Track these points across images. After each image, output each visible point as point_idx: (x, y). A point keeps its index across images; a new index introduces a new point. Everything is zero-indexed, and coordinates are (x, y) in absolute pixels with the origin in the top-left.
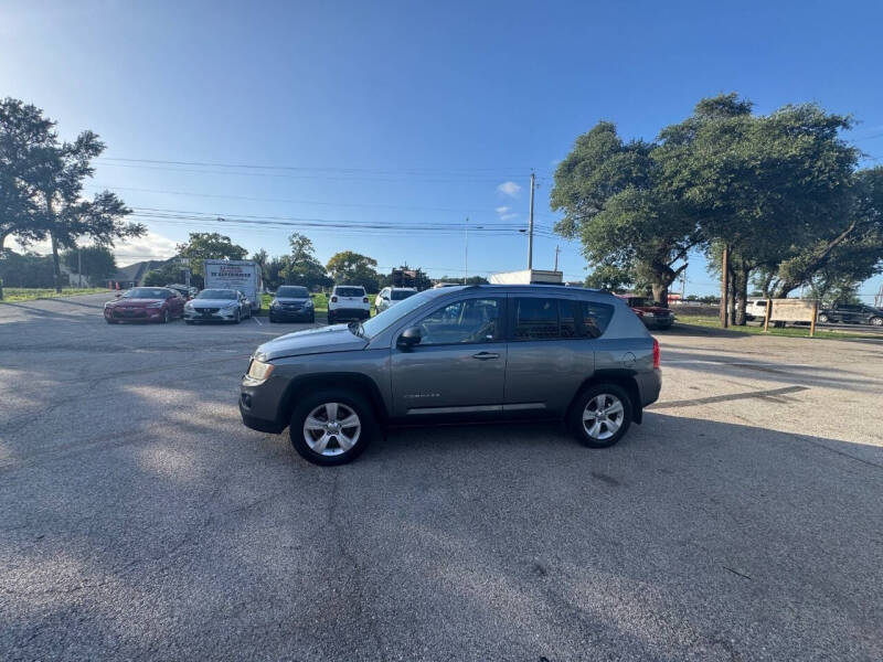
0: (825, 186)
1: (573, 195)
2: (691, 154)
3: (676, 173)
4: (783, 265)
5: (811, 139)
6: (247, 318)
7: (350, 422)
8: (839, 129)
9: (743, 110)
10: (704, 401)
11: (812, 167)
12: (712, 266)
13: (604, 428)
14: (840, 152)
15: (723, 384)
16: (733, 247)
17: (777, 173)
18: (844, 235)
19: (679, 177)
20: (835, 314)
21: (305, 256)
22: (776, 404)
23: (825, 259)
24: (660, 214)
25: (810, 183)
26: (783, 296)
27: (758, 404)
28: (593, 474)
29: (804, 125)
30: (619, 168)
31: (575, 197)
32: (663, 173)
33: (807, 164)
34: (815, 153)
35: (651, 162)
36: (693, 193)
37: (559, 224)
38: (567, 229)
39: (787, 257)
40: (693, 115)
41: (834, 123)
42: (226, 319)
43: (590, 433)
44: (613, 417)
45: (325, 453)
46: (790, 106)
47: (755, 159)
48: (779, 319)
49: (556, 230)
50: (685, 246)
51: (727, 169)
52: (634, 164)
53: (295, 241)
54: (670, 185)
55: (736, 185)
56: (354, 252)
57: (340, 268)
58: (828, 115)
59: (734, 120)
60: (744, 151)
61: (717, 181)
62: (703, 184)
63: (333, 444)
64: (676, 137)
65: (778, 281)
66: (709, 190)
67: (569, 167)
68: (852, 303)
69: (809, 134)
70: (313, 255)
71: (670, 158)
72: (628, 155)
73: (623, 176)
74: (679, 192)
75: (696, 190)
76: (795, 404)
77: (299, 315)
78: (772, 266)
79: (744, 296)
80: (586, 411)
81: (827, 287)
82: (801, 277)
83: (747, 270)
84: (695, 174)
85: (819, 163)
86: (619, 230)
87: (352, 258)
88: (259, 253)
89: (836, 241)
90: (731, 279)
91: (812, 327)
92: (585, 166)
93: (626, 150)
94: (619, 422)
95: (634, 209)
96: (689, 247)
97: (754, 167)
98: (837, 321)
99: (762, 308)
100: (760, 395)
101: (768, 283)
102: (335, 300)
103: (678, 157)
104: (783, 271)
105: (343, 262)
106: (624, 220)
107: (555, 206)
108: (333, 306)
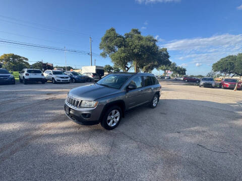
0: (155, 53)
1: (108, 46)
7: (117, 114)
9: (139, 33)
19: (132, 46)
24: (130, 54)
25: (153, 52)
32: (129, 45)
33: (153, 48)
35: (126, 41)
37: (102, 54)
38: (104, 55)
47: (145, 45)
51: (141, 46)
54: (131, 48)
57: (7, 60)
61: (140, 49)
62: (137, 49)
64: (128, 36)
67: (106, 38)
69: (153, 42)
72: (121, 39)
74: (132, 50)
84: (135, 46)
85: (155, 48)
89: (152, 63)
93: (120, 37)
95: (125, 53)
97: (145, 47)
102: (27, 75)
104: (144, 69)
105: (9, 58)
106: (123, 55)
107: (101, 48)
108: (26, 77)
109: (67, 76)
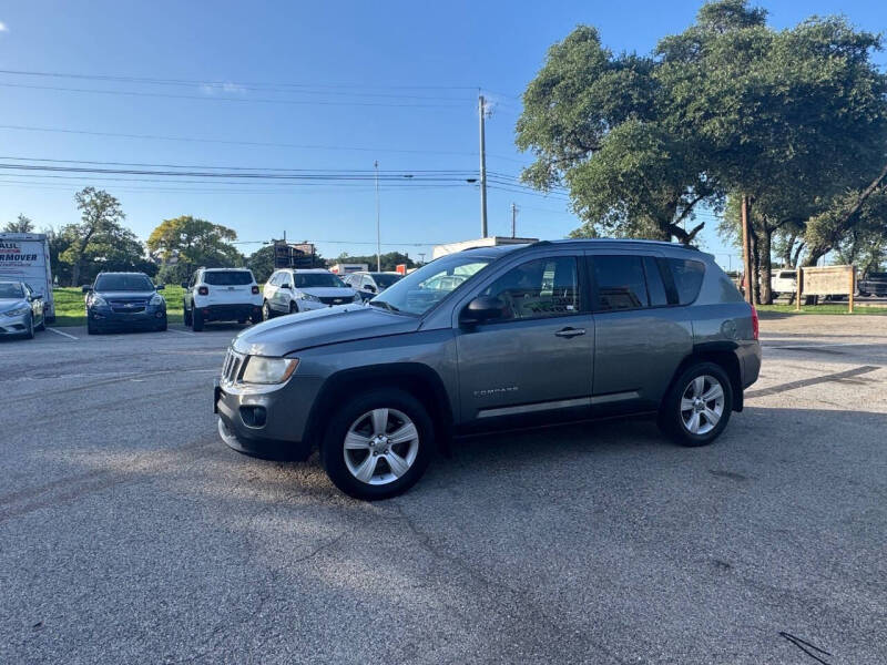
0: (863, 119)
1: (552, 129)
2: (704, 76)
3: (689, 101)
4: (812, 222)
5: (843, 62)
6: (40, 329)
7: (400, 436)
8: (870, 49)
9: (754, 19)
10: (780, 389)
11: (846, 96)
12: (723, 227)
13: (703, 420)
14: (876, 80)
15: (789, 370)
16: (753, 201)
17: (809, 103)
18: (875, 183)
19: (692, 106)
20: (866, 285)
21: (107, 226)
22: (857, 387)
23: (857, 213)
24: (673, 154)
25: (846, 116)
26: (813, 263)
27: (838, 387)
28: (711, 472)
29: (833, 43)
30: (614, 92)
31: (556, 131)
32: (672, 101)
33: (841, 93)
34: (849, 78)
35: (656, 84)
36: (713, 128)
37: (529, 172)
38: (541, 178)
39: (814, 212)
40: (697, 23)
41: (865, 42)
42: (11, 331)
43: (689, 426)
44: (712, 405)
45: (372, 483)
46: (815, 17)
47: (784, 85)
48: (812, 292)
49: (525, 179)
50: (690, 201)
51: (751, 95)
52: (633, 86)
53: (88, 200)
54: (683, 115)
55: (764, 117)
56: (195, 218)
57: (172, 244)
58: (858, 32)
59: (746, 32)
60: (767, 72)
61: (740, 112)
62: (724, 115)
63: (383, 468)
64: (677, 50)
65: (804, 245)
66: (731, 123)
67: (546, 87)
68: (881, 271)
69: (840, 54)
70: (121, 223)
71: (680, 80)
72: (622, 74)
73: (621, 103)
75: (715, 122)
76: (875, 384)
77: (143, 319)
78: (798, 224)
79: (769, 266)
80: (683, 399)
81: (855, 250)
82: (830, 238)
83: (769, 230)
84: (712, 101)
85: (854, 92)
86: (623, 175)
87: (194, 227)
88: (16, 221)
89: (868, 191)
90: (752, 243)
91: (850, 302)
92: (567, 87)
93: (618, 67)
94: (719, 411)
95: (641, 149)
96: (695, 201)
97: (782, 95)
98: (869, 295)
99: (790, 281)
100: (834, 378)
101: (790, 248)
102: (203, 291)
103: (689, 79)
104: (810, 231)
105: (177, 234)
106: (630, 162)
107: (522, 144)
108: (201, 302)
109: (348, 292)
